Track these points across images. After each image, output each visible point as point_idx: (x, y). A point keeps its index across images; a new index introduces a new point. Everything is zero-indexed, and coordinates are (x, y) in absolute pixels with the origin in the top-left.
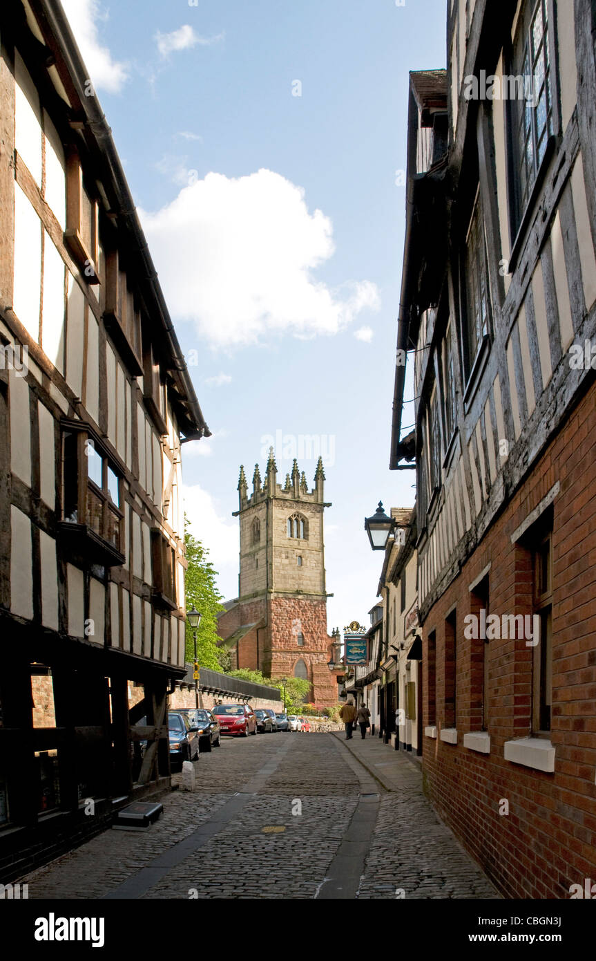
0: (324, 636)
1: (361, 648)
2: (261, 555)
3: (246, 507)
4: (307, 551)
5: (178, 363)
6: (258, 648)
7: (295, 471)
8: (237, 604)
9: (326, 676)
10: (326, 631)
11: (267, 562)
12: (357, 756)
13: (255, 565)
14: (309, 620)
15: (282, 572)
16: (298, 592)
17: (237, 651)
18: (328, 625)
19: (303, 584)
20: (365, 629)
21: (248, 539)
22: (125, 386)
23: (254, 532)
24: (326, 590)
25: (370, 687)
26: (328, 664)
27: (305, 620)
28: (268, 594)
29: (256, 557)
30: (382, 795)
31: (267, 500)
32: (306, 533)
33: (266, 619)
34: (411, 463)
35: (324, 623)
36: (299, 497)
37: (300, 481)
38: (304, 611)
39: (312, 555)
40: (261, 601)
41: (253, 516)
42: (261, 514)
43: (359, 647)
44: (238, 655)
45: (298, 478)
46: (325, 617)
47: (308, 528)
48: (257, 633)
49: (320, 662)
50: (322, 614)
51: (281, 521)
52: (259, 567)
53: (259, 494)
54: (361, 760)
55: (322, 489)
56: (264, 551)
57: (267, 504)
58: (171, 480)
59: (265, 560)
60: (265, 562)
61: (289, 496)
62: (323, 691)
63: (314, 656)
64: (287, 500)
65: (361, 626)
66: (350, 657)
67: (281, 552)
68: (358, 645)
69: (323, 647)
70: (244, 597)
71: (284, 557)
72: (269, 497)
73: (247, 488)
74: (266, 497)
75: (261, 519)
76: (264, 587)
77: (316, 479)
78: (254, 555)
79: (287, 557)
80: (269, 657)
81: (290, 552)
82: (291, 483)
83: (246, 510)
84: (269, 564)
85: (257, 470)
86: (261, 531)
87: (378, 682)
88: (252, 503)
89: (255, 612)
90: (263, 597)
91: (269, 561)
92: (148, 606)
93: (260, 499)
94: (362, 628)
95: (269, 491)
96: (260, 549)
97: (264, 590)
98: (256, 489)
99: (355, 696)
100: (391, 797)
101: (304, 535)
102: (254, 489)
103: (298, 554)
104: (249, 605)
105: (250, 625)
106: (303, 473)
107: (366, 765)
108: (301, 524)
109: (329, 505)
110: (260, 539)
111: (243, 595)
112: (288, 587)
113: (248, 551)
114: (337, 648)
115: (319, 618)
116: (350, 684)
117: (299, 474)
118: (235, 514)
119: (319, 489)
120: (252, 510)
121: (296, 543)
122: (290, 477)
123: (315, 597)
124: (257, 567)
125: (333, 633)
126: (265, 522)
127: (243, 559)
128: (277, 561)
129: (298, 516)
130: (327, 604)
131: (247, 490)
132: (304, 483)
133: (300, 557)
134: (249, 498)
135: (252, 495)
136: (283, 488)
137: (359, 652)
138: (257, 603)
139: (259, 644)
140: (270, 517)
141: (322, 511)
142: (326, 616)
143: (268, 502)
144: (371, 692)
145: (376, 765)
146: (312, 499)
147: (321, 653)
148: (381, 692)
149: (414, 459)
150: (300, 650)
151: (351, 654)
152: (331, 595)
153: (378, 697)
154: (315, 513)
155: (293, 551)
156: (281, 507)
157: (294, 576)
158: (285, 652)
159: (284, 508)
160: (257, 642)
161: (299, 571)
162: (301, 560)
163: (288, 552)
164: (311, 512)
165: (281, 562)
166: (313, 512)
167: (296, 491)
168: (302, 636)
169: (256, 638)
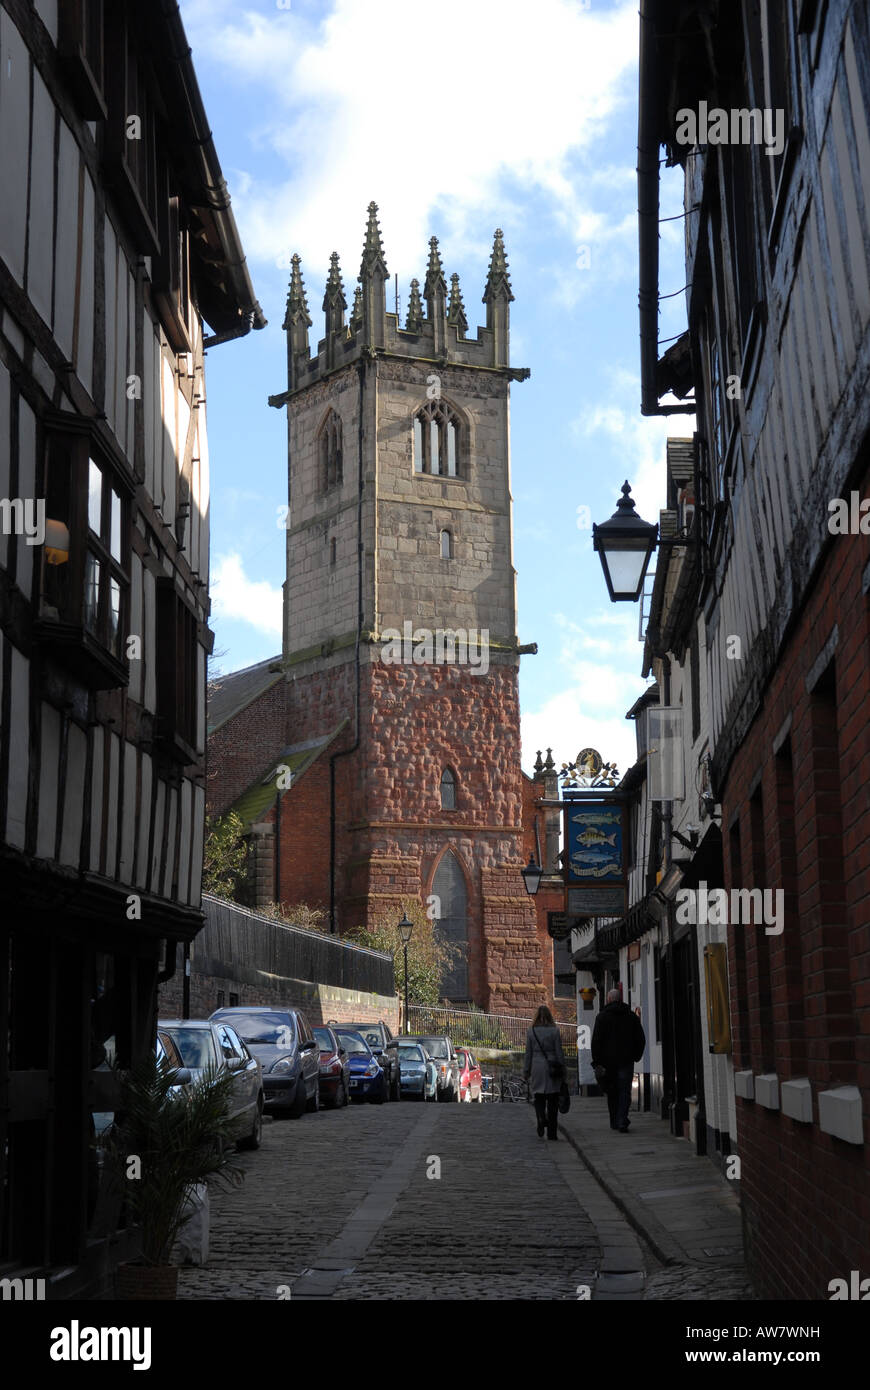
0: (514, 779)
1: (605, 829)
2: (344, 528)
3: (304, 381)
4: (466, 515)
5: (214, 195)
6: (333, 820)
7: (434, 274)
8: (277, 676)
9: (517, 910)
10: (518, 764)
11: (360, 547)
12: (597, 1169)
13: (327, 556)
14: (471, 728)
15: (399, 579)
17: (276, 828)
18: (523, 739)
20: (615, 772)
21: (310, 476)
22: (128, 284)
23: (326, 456)
24: (518, 632)
25: (635, 950)
26: (524, 873)
27: (461, 727)
28: (363, 648)
29: (332, 533)
30: (649, 1274)
31: (361, 360)
32: (463, 461)
33: (355, 723)
34: (684, 402)
35: (511, 739)
36: (444, 351)
37: (448, 303)
38: (459, 699)
39: (479, 527)
40: (342, 668)
41: (322, 409)
42: (345, 403)
43: (601, 827)
44: (277, 841)
45: (443, 295)
46: (515, 718)
48: (332, 766)
49: (503, 864)
50: (506, 707)
51: (398, 423)
52: (339, 563)
53: (339, 343)
54: (608, 1181)
55: (505, 326)
56: (352, 514)
57: (362, 373)
58: (190, 450)
59: (354, 542)
60: (355, 549)
61: (416, 351)
62: (511, 961)
63: (485, 844)
64: (412, 361)
65: (605, 762)
66: (578, 857)
67: (397, 519)
68: (599, 820)
69: (512, 814)
70: (297, 654)
71: (405, 533)
72: (366, 353)
73: (310, 324)
74: (357, 352)
75: (346, 419)
76: (352, 625)
77: (488, 298)
78: (326, 527)
79: (413, 533)
80: (363, 846)
81: (421, 516)
82: (425, 309)
83: (307, 388)
84: (364, 553)
85: (334, 270)
86: (344, 453)
87: (652, 936)
88: (321, 369)
89: (325, 703)
90: (351, 657)
91: (366, 545)
92: (147, 761)
93: (342, 359)
94: (607, 767)
95: (366, 334)
96: (341, 509)
97: (351, 634)
98: (333, 326)
99: (598, 979)
100: (669, 1278)
101: (457, 465)
102: (328, 330)
103: (443, 524)
104: (310, 678)
105: (311, 743)
106: (455, 279)
107: (619, 1196)
108: (451, 430)
109: (523, 374)
110: (341, 477)
111: (293, 648)
113: (311, 511)
114: (547, 817)
115: (498, 720)
116: (582, 940)
117: (443, 283)
118: (276, 401)
119: (496, 327)
120: (321, 391)
121: (436, 488)
122: (421, 289)
124: (333, 562)
125: (538, 766)
126: (356, 427)
127: (295, 538)
128: (385, 546)
129: (441, 407)
130: (521, 676)
131: (310, 329)
132: (457, 308)
133: (447, 531)
134: (314, 354)
135: (321, 345)
136: (402, 325)
137: (602, 841)
138: (333, 673)
139: (338, 806)
140: (367, 412)
141: (504, 393)
142: (517, 714)
143: (363, 366)
144: (638, 967)
145: (644, 1196)
146: (479, 360)
147: (506, 834)
148: (661, 967)
149: (692, 392)
150: (445, 824)
151: (582, 847)
152: (531, 649)
153: (656, 983)
154: (486, 399)
155: (429, 515)
156: (397, 383)
157: (432, 590)
158: (405, 831)
159: (404, 384)
160: (330, 800)
161: (446, 577)
162: (451, 540)
163: (414, 516)
164: (474, 397)
165: (395, 547)
166: (481, 398)
167: (436, 334)
168: (452, 780)
169: (329, 785)
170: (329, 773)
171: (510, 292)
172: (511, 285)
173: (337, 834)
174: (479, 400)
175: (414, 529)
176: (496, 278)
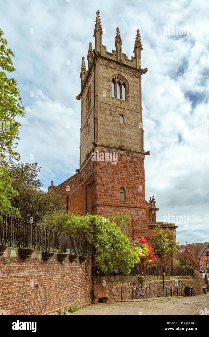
2: (91, 117)
4: (128, 111)
6: (86, 205)
7: (118, 37)
9: (144, 231)
14: (130, 176)
15: (106, 127)
16: (121, 148)
17: (67, 207)
19: (124, 141)
24: (144, 148)
27: (127, 176)
29: (89, 122)
31: (95, 60)
32: (127, 96)
33: (93, 174)
35: (142, 180)
36: (121, 61)
38: (126, 167)
39: (132, 116)
45: (121, 44)
47: (128, 90)
48: (86, 188)
49: (140, 217)
50: (140, 170)
51: (105, 80)
52: (90, 129)
55: (140, 57)
56: (93, 112)
57: (95, 65)
59: (93, 120)
61: (112, 59)
63: (134, 211)
64: (110, 61)
67: (106, 109)
69: (142, 203)
71: (108, 114)
72: (95, 57)
75: (92, 84)
76: (92, 145)
79: (111, 114)
81: (114, 109)
86: (91, 95)
91: (95, 116)
96: (90, 113)
97: (92, 147)
101: (125, 97)
103: (121, 113)
108: (123, 89)
109: (145, 71)
112: (112, 142)
114: (153, 212)
115: (139, 174)
117: (121, 40)
119: (137, 57)
121: (119, 102)
123: (135, 154)
128: (102, 117)
129: (120, 79)
130: (145, 162)
133: (122, 115)
138: (89, 164)
139: (88, 201)
140: (96, 75)
141: (140, 77)
142: (144, 173)
143: (95, 62)
146: (132, 65)
147: (140, 209)
150: (121, 205)
152: (148, 153)
154: (134, 77)
155: (116, 109)
156: (105, 67)
157: (117, 133)
158: (108, 207)
159: (108, 68)
160: (85, 199)
161: (121, 129)
162: (123, 118)
163: (111, 109)
164: (130, 76)
165: (105, 117)
166: (132, 77)
167: (118, 55)
168: (123, 192)
169: (85, 194)
170: (85, 190)
171: (141, 47)
172: (142, 45)
173: (88, 209)
174: (131, 77)
175: (111, 113)
176: (137, 42)
